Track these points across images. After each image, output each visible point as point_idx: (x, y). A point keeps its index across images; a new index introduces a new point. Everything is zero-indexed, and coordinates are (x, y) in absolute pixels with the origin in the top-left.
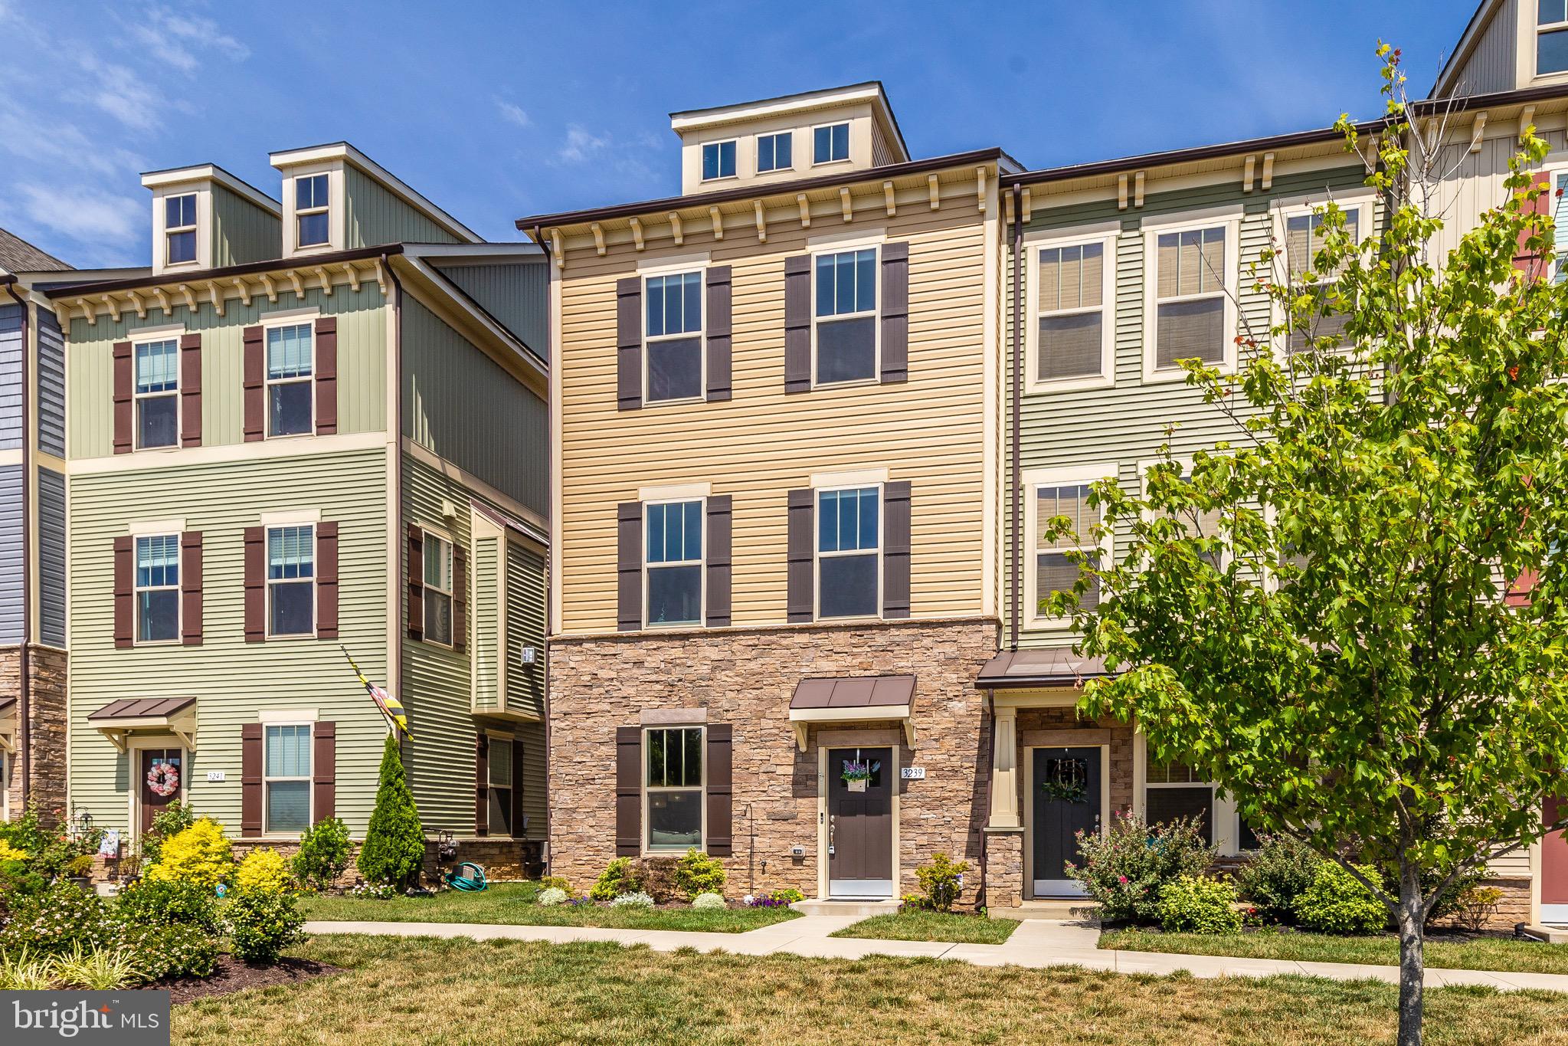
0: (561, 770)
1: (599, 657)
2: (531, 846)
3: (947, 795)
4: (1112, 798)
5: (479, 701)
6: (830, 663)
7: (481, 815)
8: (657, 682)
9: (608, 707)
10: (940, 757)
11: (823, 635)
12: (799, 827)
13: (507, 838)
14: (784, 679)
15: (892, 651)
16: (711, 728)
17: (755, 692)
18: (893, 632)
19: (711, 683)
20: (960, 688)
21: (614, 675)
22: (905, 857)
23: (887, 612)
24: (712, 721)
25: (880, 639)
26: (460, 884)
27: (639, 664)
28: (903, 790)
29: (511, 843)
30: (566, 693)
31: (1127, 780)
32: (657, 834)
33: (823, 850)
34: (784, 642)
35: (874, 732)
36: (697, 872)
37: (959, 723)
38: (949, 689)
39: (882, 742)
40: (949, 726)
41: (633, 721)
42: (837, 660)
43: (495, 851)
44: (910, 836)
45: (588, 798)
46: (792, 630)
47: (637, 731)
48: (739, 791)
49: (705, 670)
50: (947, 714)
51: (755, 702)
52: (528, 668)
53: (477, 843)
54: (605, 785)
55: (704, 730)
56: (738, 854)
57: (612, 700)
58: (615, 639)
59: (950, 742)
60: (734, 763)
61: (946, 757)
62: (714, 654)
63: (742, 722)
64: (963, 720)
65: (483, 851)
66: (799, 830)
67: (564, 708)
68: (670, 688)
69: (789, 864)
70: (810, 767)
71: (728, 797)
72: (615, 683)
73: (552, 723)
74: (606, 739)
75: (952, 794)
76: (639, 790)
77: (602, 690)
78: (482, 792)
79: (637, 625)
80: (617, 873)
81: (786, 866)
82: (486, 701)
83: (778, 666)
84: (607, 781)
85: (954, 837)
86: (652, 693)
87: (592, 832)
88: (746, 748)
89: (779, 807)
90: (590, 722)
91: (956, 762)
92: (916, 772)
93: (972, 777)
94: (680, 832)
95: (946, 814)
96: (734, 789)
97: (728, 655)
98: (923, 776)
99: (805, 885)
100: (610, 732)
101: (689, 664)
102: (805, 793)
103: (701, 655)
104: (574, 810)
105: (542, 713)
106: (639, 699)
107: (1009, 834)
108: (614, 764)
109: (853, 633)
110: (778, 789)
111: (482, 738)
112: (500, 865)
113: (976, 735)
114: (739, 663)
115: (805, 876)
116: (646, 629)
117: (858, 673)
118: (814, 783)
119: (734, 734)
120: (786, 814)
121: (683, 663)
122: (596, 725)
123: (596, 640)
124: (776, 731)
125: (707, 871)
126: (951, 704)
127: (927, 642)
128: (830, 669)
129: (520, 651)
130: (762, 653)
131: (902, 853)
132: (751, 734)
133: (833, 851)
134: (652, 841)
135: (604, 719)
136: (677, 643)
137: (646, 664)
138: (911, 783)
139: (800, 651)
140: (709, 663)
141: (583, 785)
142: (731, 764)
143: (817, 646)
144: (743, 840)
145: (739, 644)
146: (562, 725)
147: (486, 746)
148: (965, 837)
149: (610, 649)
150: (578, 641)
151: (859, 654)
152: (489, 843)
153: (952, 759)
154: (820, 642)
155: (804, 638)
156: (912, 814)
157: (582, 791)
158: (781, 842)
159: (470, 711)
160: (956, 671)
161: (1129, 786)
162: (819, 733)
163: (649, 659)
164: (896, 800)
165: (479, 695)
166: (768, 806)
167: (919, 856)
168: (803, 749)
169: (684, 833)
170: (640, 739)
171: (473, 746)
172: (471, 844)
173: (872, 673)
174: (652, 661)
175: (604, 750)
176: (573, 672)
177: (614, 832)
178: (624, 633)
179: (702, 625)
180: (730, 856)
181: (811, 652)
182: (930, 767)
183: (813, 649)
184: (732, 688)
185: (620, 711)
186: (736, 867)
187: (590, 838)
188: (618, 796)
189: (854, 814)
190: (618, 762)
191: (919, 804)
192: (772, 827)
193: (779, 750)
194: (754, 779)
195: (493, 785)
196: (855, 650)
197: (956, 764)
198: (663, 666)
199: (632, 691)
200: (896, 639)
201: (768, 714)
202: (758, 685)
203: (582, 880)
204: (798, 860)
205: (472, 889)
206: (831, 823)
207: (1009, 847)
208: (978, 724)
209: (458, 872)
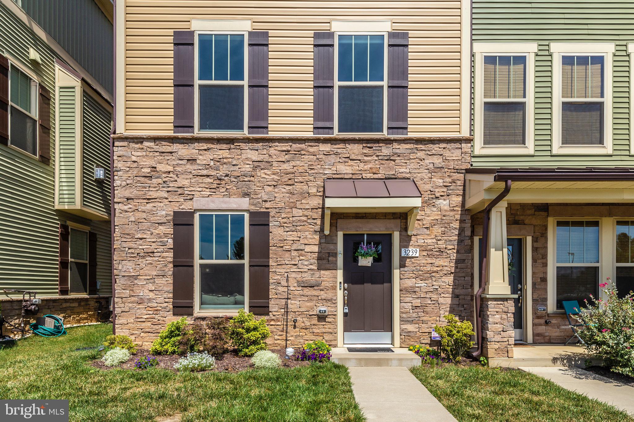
0: (124, 245)
1: (157, 154)
2: (102, 301)
3: (435, 269)
4: (533, 273)
5: (61, 200)
6: (347, 168)
7: (63, 279)
8: (208, 176)
9: (166, 195)
10: (430, 241)
11: (342, 146)
12: (322, 292)
13: (85, 296)
14: (312, 178)
15: (394, 161)
16: (253, 214)
17: (288, 188)
18: (395, 145)
19: (252, 179)
20: (445, 190)
21: (170, 168)
22: (404, 315)
23: (391, 131)
24: (253, 208)
25: (386, 150)
26: (42, 331)
27: (192, 161)
28: (402, 265)
29: (87, 299)
30: (128, 182)
31: (544, 261)
32: (206, 297)
33: (340, 310)
34: (311, 150)
35: (382, 221)
36: (248, 330)
37: (444, 216)
38: (437, 190)
39: (387, 229)
40: (437, 218)
41: (187, 207)
42: (352, 166)
43: (76, 305)
44: (408, 299)
45: (148, 268)
46: (318, 140)
47: (191, 214)
48: (276, 264)
49: (247, 168)
50: (435, 209)
51: (288, 195)
52: (100, 182)
53: (59, 299)
54: (163, 257)
55: (247, 216)
56: (275, 313)
57: (169, 189)
58: (172, 140)
59: (437, 230)
60: (271, 242)
61: (434, 241)
62: (254, 155)
63: (277, 210)
64: (447, 213)
65: (65, 305)
66: (323, 295)
67: (127, 194)
68: (218, 182)
69: (315, 321)
70: (332, 247)
71: (266, 269)
72: (171, 175)
73: (116, 206)
74: (164, 220)
75: (439, 269)
76: (193, 262)
77: (160, 181)
78: (64, 265)
79: (190, 129)
80: (177, 332)
81: (313, 322)
82: (66, 200)
83: (306, 168)
84: (165, 254)
85: (441, 300)
86: (204, 185)
87: (151, 295)
88: (280, 231)
89: (307, 277)
90: (149, 206)
91: (442, 245)
92: (412, 251)
93: (454, 256)
94: (223, 296)
95: (434, 283)
96: (271, 263)
97: (266, 158)
98: (417, 255)
99: (327, 337)
100: (167, 215)
101: (234, 163)
102: (328, 266)
103: (244, 156)
104: (136, 277)
105: (109, 214)
106: (192, 189)
107: (506, 299)
108: (171, 241)
109: (364, 145)
110: (306, 263)
111: (64, 227)
112: (79, 313)
113: (456, 225)
114: (275, 164)
115: (327, 330)
116: (197, 132)
117: (369, 176)
118: (334, 259)
119: (271, 219)
120: (313, 282)
121: (229, 162)
122: (154, 209)
123: (155, 139)
124: (304, 218)
125: (255, 329)
126: (438, 202)
127: (421, 154)
128: (348, 172)
129: (93, 169)
130: (293, 158)
131: (401, 313)
132: (285, 220)
133: (347, 311)
134: (202, 303)
135: (162, 204)
136: (224, 146)
137: (198, 162)
138: (408, 260)
139: (324, 157)
140: (251, 163)
141: (143, 257)
142: (268, 243)
143: (336, 154)
144: (278, 301)
145: (275, 150)
146: (126, 208)
147: (67, 233)
148: (449, 301)
149: (166, 147)
150: (140, 140)
151: (370, 162)
152: (70, 299)
153: (439, 242)
154: (339, 151)
155: (326, 147)
156: (409, 283)
157: (143, 262)
158: (309, 304)
159: (54, 206)
160: (442, 178)
161: (545, 265)
162: (339, 221)
163: (200, 157)
164: (396, 273)
165: (61, 196)
166: (299, 276)
167: (414, 315)
168: (327, 232)
169: (227, 296)
170: (193, 221)
171: (57, 232)
172: (54, 301)
173: (379, 176)
174: (203, 159)
175: (162, 229)
176: (135, 165)
177: (171, 295)
178: (180, 135)
179: (245, 132)
180: (268, 314)
181: (332, 159)
182: (423, 248)
183: (334, 156)
184: (268, 183)
185: (176, 198)
186: (272, 323)
187: (150, 300)
188: (174, 266)
189: (362, 283)
190: (174, 239)
191: (414, 276)
192: (301, 292)
193: (307, 233)
194: (287, 255)
195: (73, 260)
196: (366, 158)
197: (442, 246)
198: (212, 163)
199: (186, 183)
200: (398, 151)
201: (298, 205)
202: (290, 182)
203: (142, 334)
204: (322, 317)
205: (53, 334)
206: (345, 289)
207: (506, 310)
208: (458, 217)
209: (41, 322)
